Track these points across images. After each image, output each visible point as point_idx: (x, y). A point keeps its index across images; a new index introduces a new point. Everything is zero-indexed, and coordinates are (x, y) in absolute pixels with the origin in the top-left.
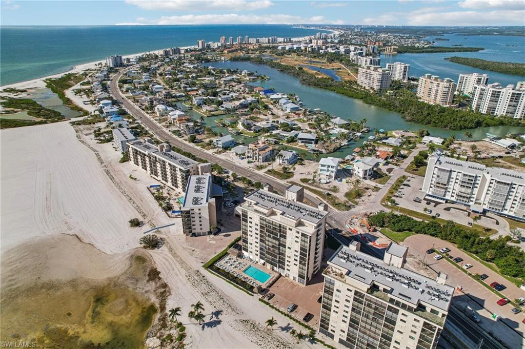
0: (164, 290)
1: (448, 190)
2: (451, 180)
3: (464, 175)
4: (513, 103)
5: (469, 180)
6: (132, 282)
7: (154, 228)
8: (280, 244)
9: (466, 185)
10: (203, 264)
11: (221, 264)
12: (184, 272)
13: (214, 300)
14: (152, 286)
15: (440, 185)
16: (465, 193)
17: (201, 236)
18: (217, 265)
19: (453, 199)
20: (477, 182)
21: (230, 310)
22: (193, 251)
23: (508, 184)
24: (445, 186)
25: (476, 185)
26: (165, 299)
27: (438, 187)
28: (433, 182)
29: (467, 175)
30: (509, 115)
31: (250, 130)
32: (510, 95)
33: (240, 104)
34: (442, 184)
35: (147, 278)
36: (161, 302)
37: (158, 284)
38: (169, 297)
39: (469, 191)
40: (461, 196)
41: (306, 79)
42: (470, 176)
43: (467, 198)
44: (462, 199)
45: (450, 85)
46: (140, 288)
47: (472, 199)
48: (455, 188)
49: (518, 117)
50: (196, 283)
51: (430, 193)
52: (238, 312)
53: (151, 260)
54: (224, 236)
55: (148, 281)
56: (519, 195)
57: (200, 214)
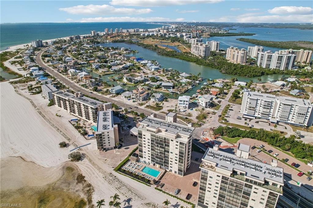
0: (89, 188)
1: (256, 111)
2: (258, 105)
3: (265, 101)
4: (279, 62)
5: (268, 104)
6: (66, 185)
7: (76, 147)
8: (165, 151)
9: (266, 107)
10: (114, 169)
11: (126, 167)
12: (101, 175)
13: (125, 192)
14: (80, 186)
15: (251, 108)
16: (266, 112)
17: (109, 150)
18: (124, 168)
19: (259, 116)
20: (272, 105)
21: (137, 197)
22: (106, 160)
23: (290, 105)
24: (254, 109)
25: (272, 107)
26: (90, 195)
27: (250, 109)
28: (247, 107)
29: (266, 101)
30: (277, 68)
31: (131, 82)
32: (277, 57)
33: (123, 67)
34: (252, 108)
35: (76, 181)
36: (88, 197)
37: (85, 184)
38: (93, 193)
39: (268, 111)
40: (264, 114)
41: (161, 52)
42: (268, 102)
43: (267, 115)
44: (264, 116)
45: (245, 52)
46: (72, 189)
47: (270, 115)
48: (260, 109)
49: (282, 69)
50: (111, 181)
51: (246, 114)
52: (142, 198)
53: (77, 169)
54: (125, 149)
55: (77, 183)
56: (296, 111)
57: (108, 135)
